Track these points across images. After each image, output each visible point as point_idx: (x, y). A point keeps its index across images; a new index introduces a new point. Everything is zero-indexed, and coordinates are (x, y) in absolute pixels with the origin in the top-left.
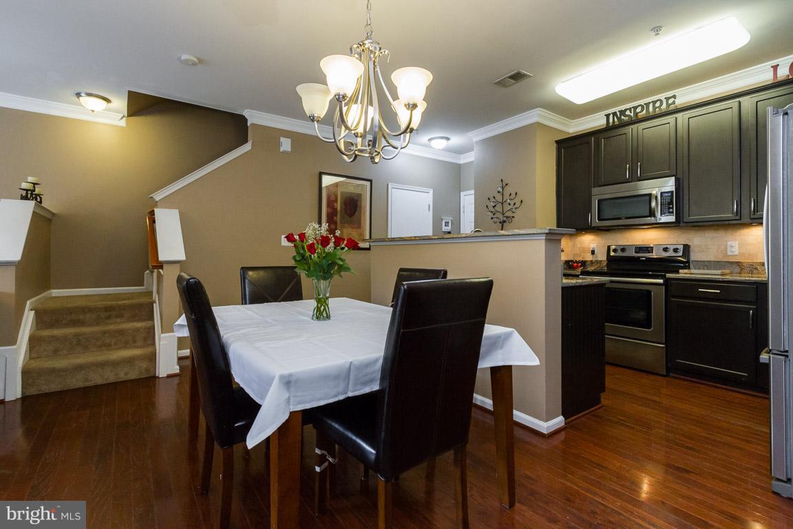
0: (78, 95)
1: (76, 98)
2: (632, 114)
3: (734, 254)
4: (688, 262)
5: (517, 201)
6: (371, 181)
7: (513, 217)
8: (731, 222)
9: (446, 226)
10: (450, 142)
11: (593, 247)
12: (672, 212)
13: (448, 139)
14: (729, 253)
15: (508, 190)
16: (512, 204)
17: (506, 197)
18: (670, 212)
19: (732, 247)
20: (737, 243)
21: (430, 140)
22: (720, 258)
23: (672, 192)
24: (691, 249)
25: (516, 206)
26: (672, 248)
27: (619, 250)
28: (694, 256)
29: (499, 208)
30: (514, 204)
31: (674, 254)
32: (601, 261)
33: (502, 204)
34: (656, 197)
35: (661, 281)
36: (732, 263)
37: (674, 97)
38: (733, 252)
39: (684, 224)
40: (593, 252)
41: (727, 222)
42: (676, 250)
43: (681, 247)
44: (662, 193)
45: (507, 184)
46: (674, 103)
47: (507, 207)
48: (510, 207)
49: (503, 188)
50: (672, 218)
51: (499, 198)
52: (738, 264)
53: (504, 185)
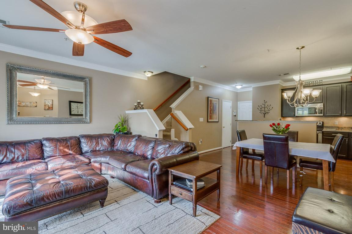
0: (145, 72)
1: (144, 73)
4: (323, 126)
5: (271, 107)
6: (219, 99)
7: (269, 112)
9: (234, 113)
10: (243, 86)
12: (322, 113)
13: (242, 85)
15: (267, 104)
16: (269, 108)
17: (266, 106)
19: (336, 123)
21: (236, 86)
22: (332, 125)
23: (322, 107)
24: (324, 123)
25: (270, 109)
28: (325, 125)
29: (263, 109)
35: (321, 132)
36: (336, 127)
39: (325, 116)
43: (321, 122)
44: (319, 108)
47: (266, 109)
48: (267, 109)
49: (265, 103)
50: (322, 115)
51: (263, 106)
52: (338, 127)
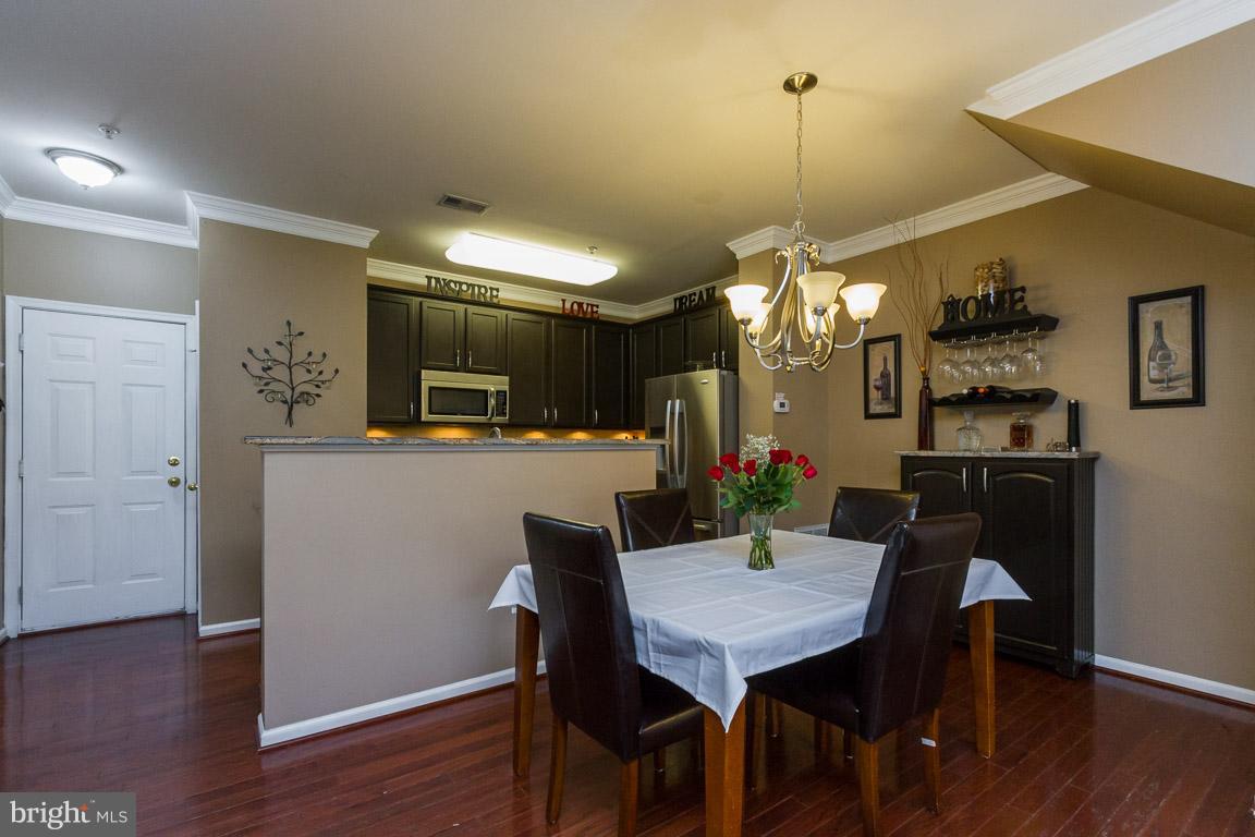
2: (457, 289)
5: (328, 369)
7: (318, 396)
12: (506, 413)
16: (315, 372)
17: (300, 355)
23: (505, 392)
25: (325, 376)
30: (321, 373)
33: (290, 368)
37: (497, 290)
44: (497, 392)
45: (301, 333)
46: (497, 296)
47: (300, 375)
49: (292, 338)
50: (506, 420)
53: (295, 333)
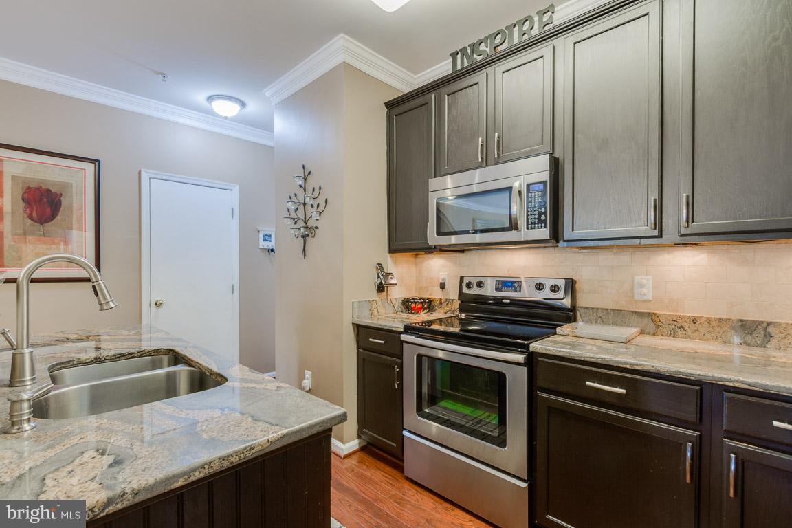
2: (488, 50)
3: (645, 298)
4: (573, 309)
5: (321, 201)
7: (317, 228)
8: (644, 241)
9: (265, 240)
11: (442, 277)
12: (545, 222)
14: (637, 297)
15: (312, 182)
17: (309, 194)
18: (540, 221)
19: (642, 286)
20: (650, 277)
21: (210, 98)
22: (623, 304)
23: (545, 183)
24: (577, 286)
25: (320, 209)
26: (548, 284)
27: (475, 285)
28: (584, 300)
29: (301, 213)
30: (318, 206)
31: (553, 296)
32: (453, 300)
33: (304, 205)
34: (520, 192)
35: (520, 358)
36: (641, 315)
38: (644, 295)
39: (566, 244)
40: (443, 286)
41: (637, 242)
42: (555, 289)
43: (562, 284)
44: (528, 186)
45: (309, 173)
46: (551, 20)
48: (313, 211)
50: (544, 233)
51: (301, 196)
52: (651, 316)
53: (306, 174)
